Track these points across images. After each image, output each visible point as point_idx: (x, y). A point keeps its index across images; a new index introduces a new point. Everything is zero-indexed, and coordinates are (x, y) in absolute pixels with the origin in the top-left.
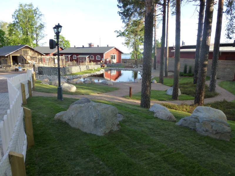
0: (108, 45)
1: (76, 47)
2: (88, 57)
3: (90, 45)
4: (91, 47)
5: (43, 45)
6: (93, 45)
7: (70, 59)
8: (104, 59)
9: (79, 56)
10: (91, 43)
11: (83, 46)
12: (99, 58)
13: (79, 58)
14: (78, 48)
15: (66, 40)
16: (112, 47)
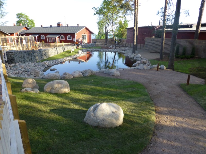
0: (78, 25)
1: (43, 26)
2: (58, 37)
3: (59, 24)
4: (60, 27)
5: (4, 24)
6: (62, 25)
7: (38, 39)
8: (76, 39)
9: (48, 36)
10: (60, 23)
11: (51, 26)
12: (71, 39)
13: (48, 38)
14: (45, 27)
15: (30, 19)
16: (83, 27)
